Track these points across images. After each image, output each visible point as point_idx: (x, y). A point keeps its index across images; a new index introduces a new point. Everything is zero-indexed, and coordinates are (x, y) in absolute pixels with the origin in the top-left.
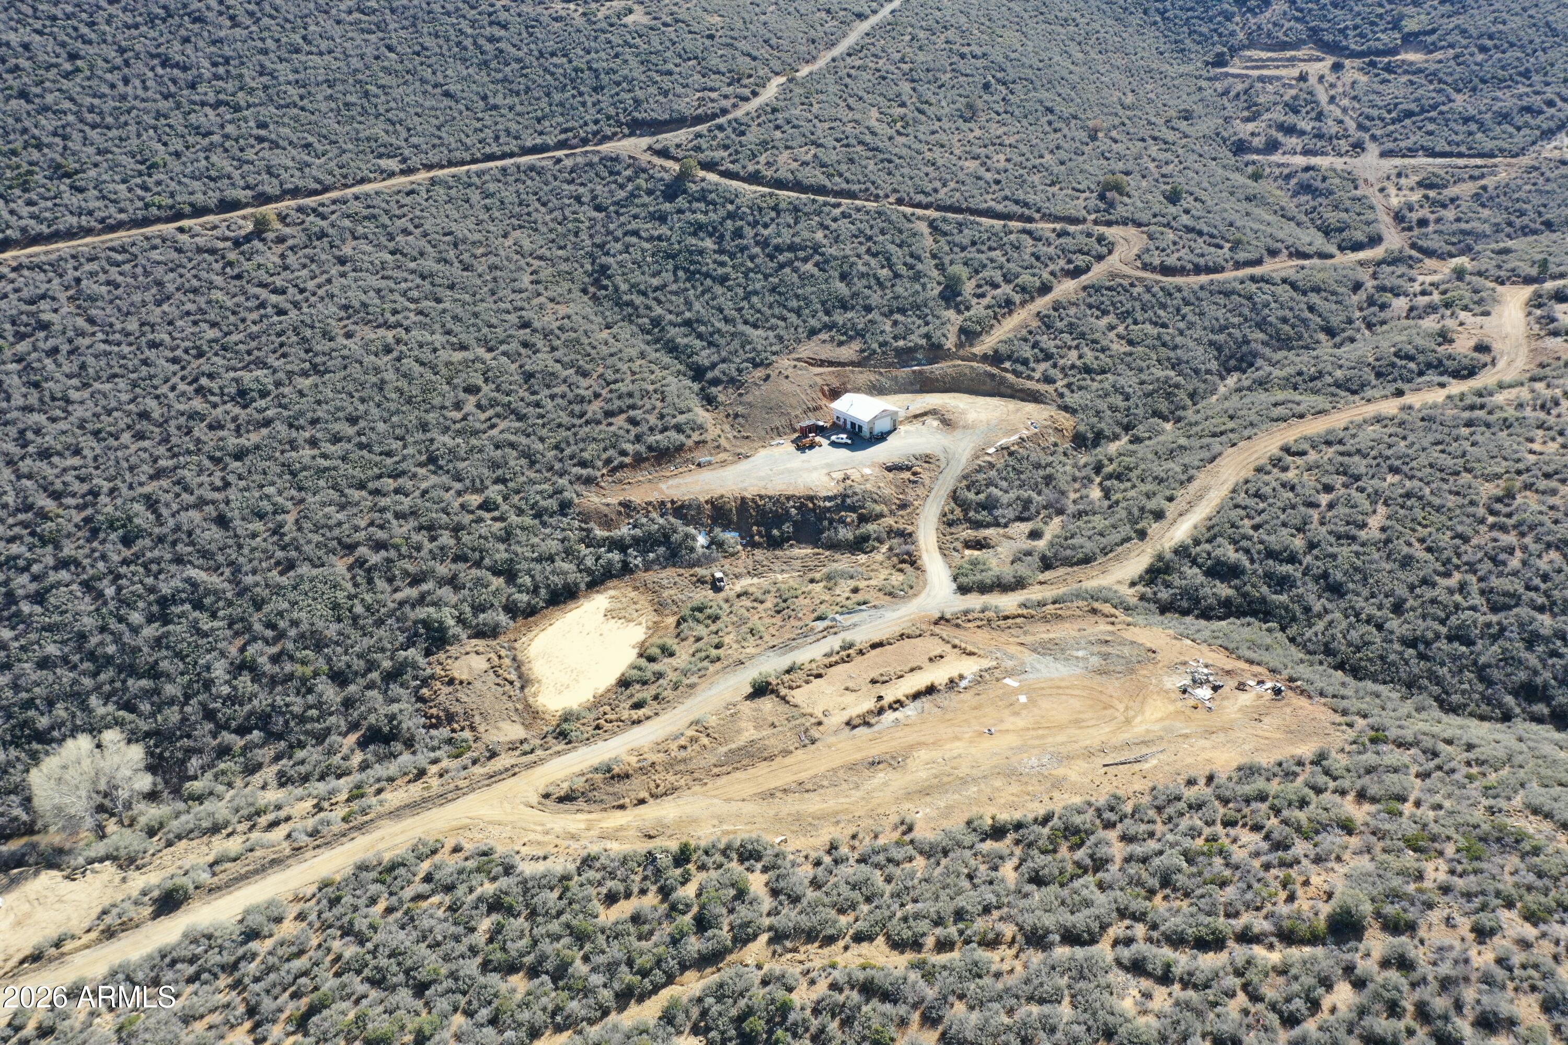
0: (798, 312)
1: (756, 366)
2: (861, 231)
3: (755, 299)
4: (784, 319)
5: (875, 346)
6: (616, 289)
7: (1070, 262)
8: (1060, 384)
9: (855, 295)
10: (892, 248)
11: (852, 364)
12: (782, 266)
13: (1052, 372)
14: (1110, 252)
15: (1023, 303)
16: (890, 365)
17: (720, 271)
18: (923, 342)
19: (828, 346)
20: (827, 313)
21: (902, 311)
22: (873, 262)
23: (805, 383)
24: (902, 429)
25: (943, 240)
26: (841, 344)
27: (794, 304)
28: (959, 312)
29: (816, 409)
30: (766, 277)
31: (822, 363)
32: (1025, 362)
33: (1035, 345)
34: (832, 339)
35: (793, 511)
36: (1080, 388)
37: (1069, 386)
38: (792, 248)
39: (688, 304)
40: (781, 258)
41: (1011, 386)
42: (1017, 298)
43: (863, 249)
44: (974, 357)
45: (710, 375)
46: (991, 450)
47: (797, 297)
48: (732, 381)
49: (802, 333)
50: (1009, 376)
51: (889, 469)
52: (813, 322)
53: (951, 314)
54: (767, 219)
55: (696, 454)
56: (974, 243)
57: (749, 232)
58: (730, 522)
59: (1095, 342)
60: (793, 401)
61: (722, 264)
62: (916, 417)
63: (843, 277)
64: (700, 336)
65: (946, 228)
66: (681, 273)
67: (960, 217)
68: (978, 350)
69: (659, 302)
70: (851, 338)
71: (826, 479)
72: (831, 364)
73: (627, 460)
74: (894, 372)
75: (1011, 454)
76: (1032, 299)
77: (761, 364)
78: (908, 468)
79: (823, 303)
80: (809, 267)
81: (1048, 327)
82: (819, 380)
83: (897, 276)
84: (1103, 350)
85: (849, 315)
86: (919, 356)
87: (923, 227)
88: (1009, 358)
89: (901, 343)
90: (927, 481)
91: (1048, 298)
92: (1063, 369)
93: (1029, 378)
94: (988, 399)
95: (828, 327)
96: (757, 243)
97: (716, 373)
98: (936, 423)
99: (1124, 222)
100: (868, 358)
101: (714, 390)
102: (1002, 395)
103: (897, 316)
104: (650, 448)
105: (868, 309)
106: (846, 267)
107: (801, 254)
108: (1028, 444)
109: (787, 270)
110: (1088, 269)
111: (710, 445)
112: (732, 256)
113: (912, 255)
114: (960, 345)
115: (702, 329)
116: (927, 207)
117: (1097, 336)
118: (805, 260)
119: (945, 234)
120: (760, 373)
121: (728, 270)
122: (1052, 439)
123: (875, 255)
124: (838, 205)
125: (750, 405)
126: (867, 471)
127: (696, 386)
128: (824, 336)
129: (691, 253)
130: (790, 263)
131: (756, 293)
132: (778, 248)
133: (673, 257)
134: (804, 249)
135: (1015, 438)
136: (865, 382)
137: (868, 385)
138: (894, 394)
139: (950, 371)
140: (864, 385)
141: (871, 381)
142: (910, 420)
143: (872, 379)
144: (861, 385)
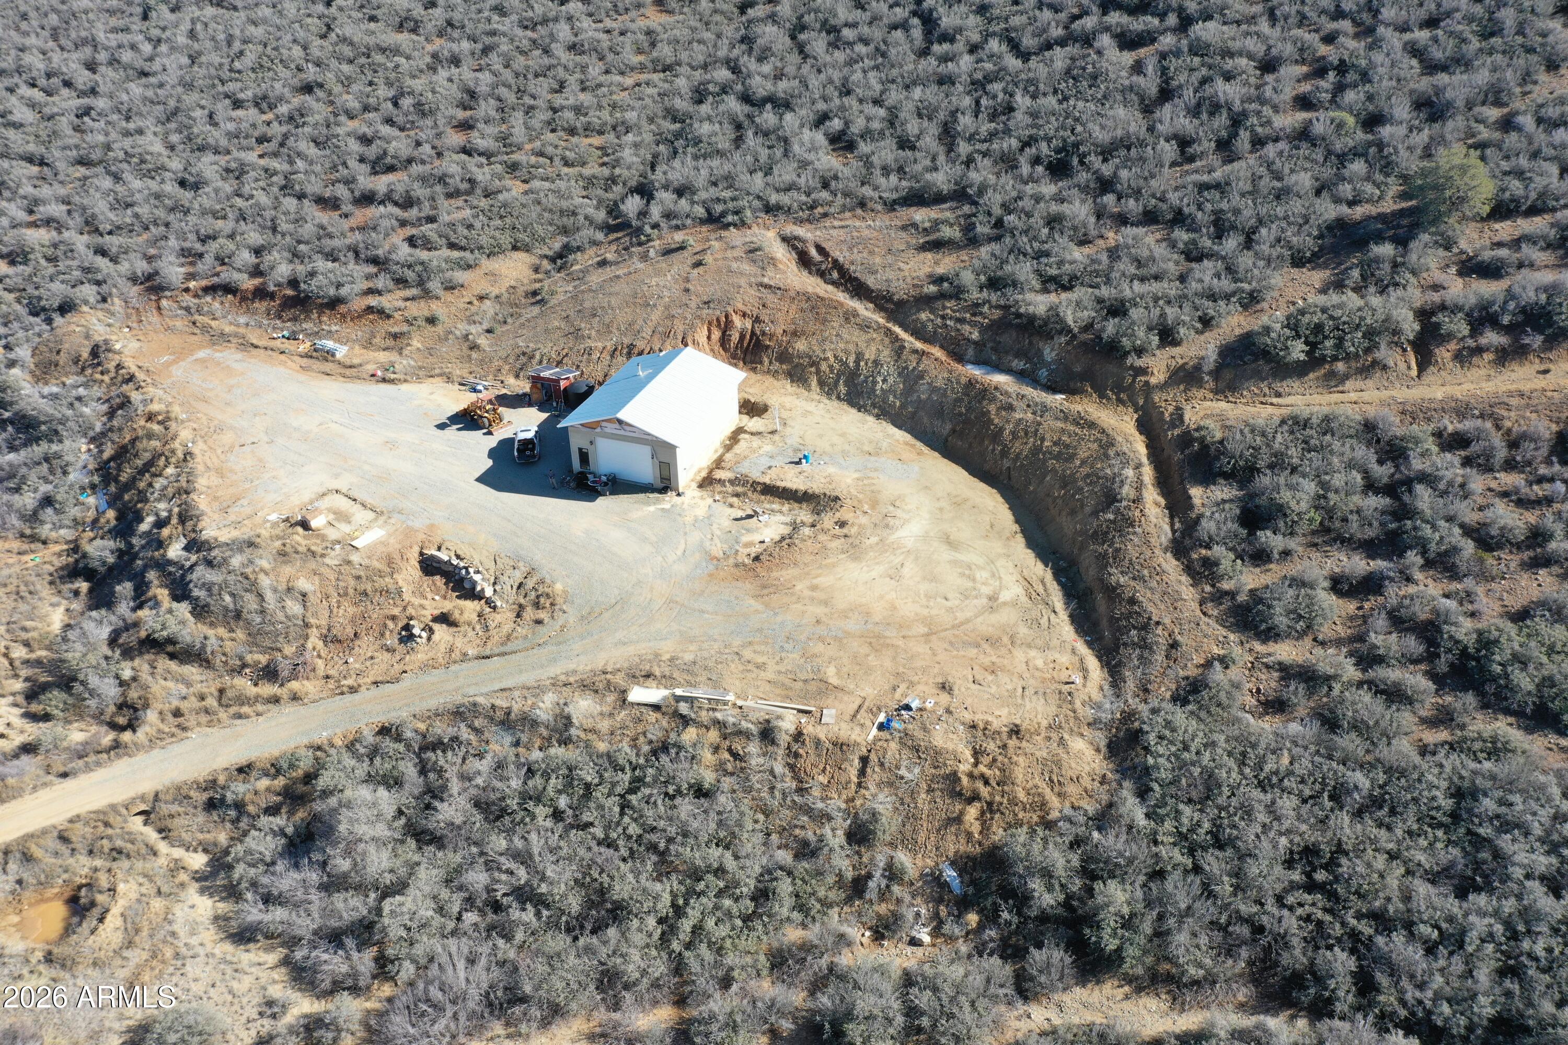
1: (704, 218)
5: (970, 278)
11: (881, 298)
16: (958, 342)
19: (899, 239)
21: (1176, 223)
23: (709, 290)
24: (688, 497)
26: (932, 245)
28: (1330, 286)
31: (828, 269)
34: (935, 226)
35: (148, 523)
37: (1298, 678)
44: (1167, 425)
49: (891, 189)
53: (1300, 281)
62: (771, 490)
70: (966, 243)
71: (308, 496)
72: (843, 278)
74: (934, 362)
77: (718, 219)
78: (471, 595)
83: (1304, 134)
86: (1050, 351)
89: (1046, 300)
93: (1205, 572)
100: (928, 300)
111: (389, 325)
114: (1185, 376)
120: (684, 236)
136: (846, 352)
137: (845, 364)
138: (878, 417)
139: (1051, 425)
140: (836, 357)
141: (859, 357)
142: (739, 489)
143: (870, 354)
144: (829, 354)
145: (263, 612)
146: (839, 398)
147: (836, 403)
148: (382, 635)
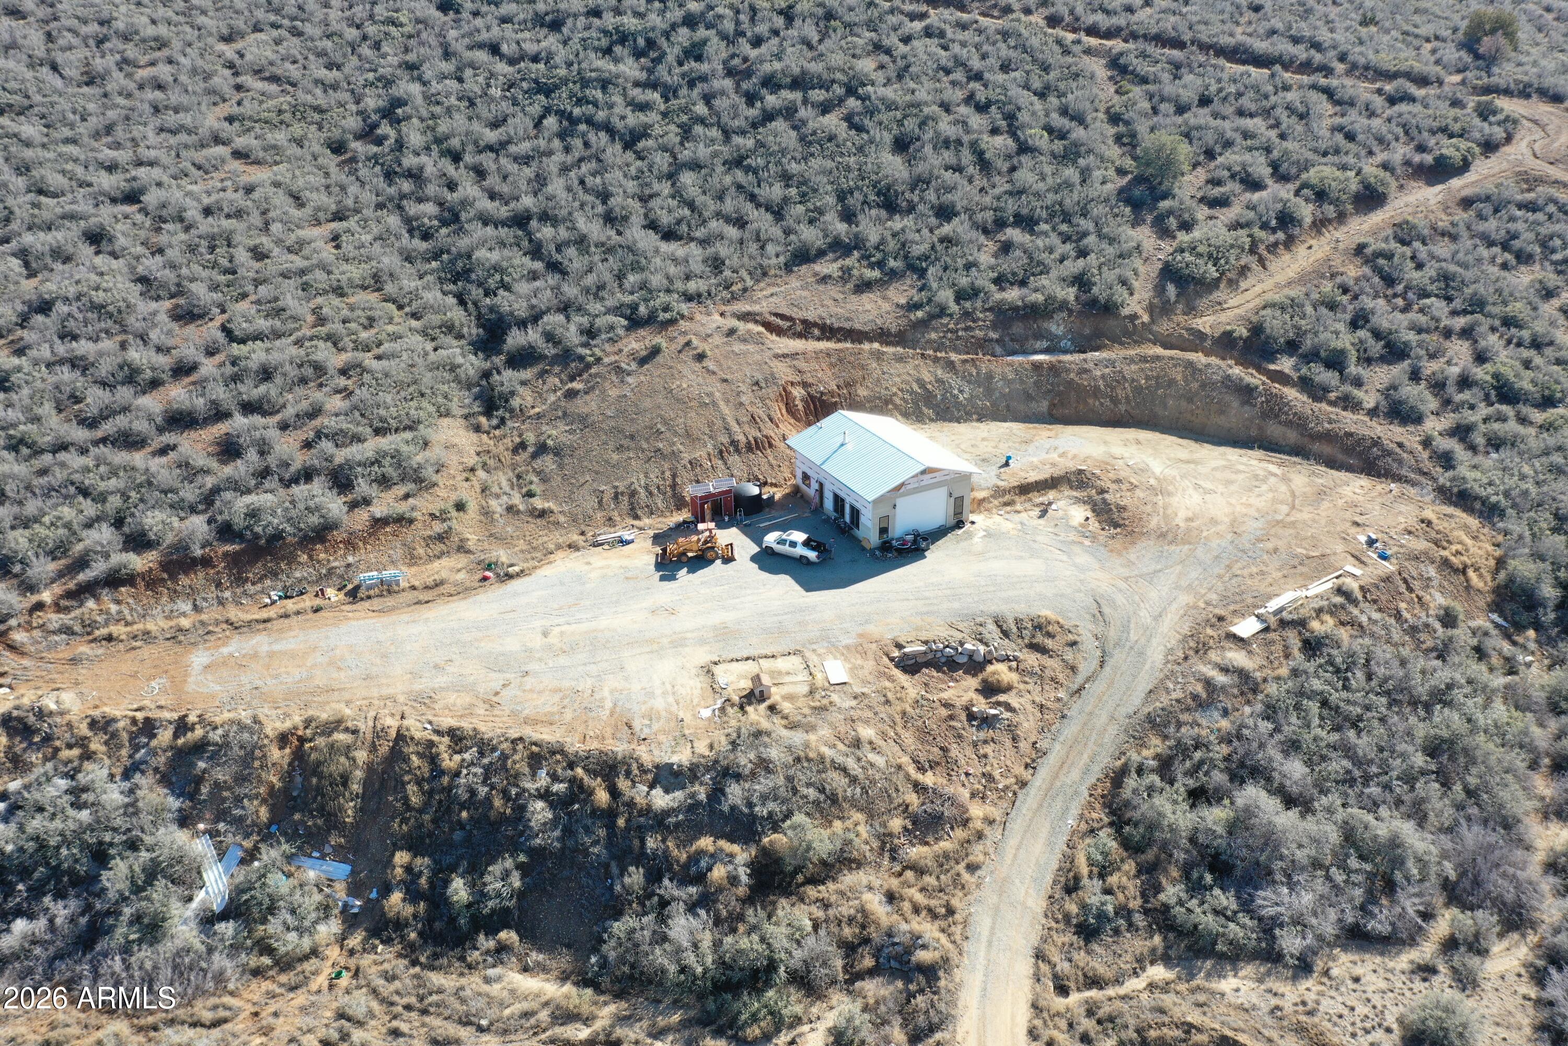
0: (778, 213)
1: (635, 323)
2: (960, 63)
3: (687, 178)
4: (740, 222)
5: (946, 296)
6: (400, 145)
7: (1421, 148)
8: (1433, 425)
9: (919, 182)
10: (1025, 98)
11: (883, 336)
12: (769, 116)
13: (1412, 392)
14: (1509, 139)
15: (1320, 225)
16: (982, 345)
17: (633, 119)
18: (1070, 294)
19: (833, 291)
20: (848, 216)
21: (1027, 222)
22: (976, 121)
23: (743, 374)
24: (980, 521)
25: (1137, 91)
26: (864, 287)
27: (776, 192)
28: (1164, 233)
29: (756, 446)
30: (727, 134)
31: (805, 329)
32: (1335, 362)
33: (1358, 321)
34: (846, 273)
35: (539, 811)
36: (1495, 443)
37: (1462, 432)
38: (799, 83)
39: (540, 181)
40: (771, 100)
41: (1300, 423)
42: (1306, 211)
43: (959, 95)
44: (1197, 340)
45: (515, 339)
46: (1247, 627)
47: (786, 178)
48: (566, 356)
49: (775, 255)
50: (1291, 394)
51: (910, 665)
52: (810, 235)
53: (1144, 235)
54: (762, 29)
55: (367, 554)
56: (1205, 101)
57: (716, 49)
58: (333, 821)
59: (1508, 322)
60: (696, 421)
61: (643, 107)
62: (1025, 489)
63: (901, 145)
64: (536, 251)
65: (1143, 68)
66: (551, 122)
67: (1176, 54)
68: (1206, 323)
69: (480, 173)
70: (893, 275)
71: (694, 686)
72: (828, 332)
73: (139, 562)
74: (986, 364)
75: (1312, 646)
76: (1341, 217)
77: (650, 320)
78: (975, 665)
79: (841, 196)
80: (832, 122)
81: (1390, 281)
82: (784, 372)
83: (1024, 148)
84: (1537, 344)
85: (897, 223)
86: (1056, 327)
87: (1098, 68)
88: (1292, 347)
89: (1013, 295)
90: (1028, 724)
91: (1378, 218)
92: (1437, 386)
93: (1349, 404)
94: (1232, 454)
95: (839, 247)
96: (730, 73)
97: (533, 336)
98: (1079, 514)
99: (1524, 92)
100: (923, 324)
101: (508, 378)
102: (1270, 446)
103: (1014, 234)
104: (226, 532)
105: (945, 213)
106: (911, 124)
107: (818, 95)
108: (1365, 614)
109: (779, 124)
110: (1464, 167)
111: (420, 530)
112: (669, 93)
113: (1064, 111)
114: (1160, 309)
115: (546, 233)
116: (1109, 34)
117: (1517, 308)
118: (825, 108)
119: (1144, 80)
120: (636, 343)
121: (652, 117)
122: (1438, 600)
123: (982, 108)
124: (923, 16)
125: (584, 421)
126: (836, 670)
127: (472, 364)
128: (828, 267)
129: (585, 83)
130: (789, 112)
131: (695, 166)
132: (771, 83)
133: (547, 91)
134: (825, 85)
135: (1321, 587)
136: (907, 383)
137: (912, 392)
138: (979, 420)
139: (1130, 370)
140: (902, 390)
141: (921, 383)
142: (1007, 498)
143: (927, 377)
144: (894, 390)
145: (854, 780)
146: (932, 420)
147: (933, 425)
148: (960, 736)
